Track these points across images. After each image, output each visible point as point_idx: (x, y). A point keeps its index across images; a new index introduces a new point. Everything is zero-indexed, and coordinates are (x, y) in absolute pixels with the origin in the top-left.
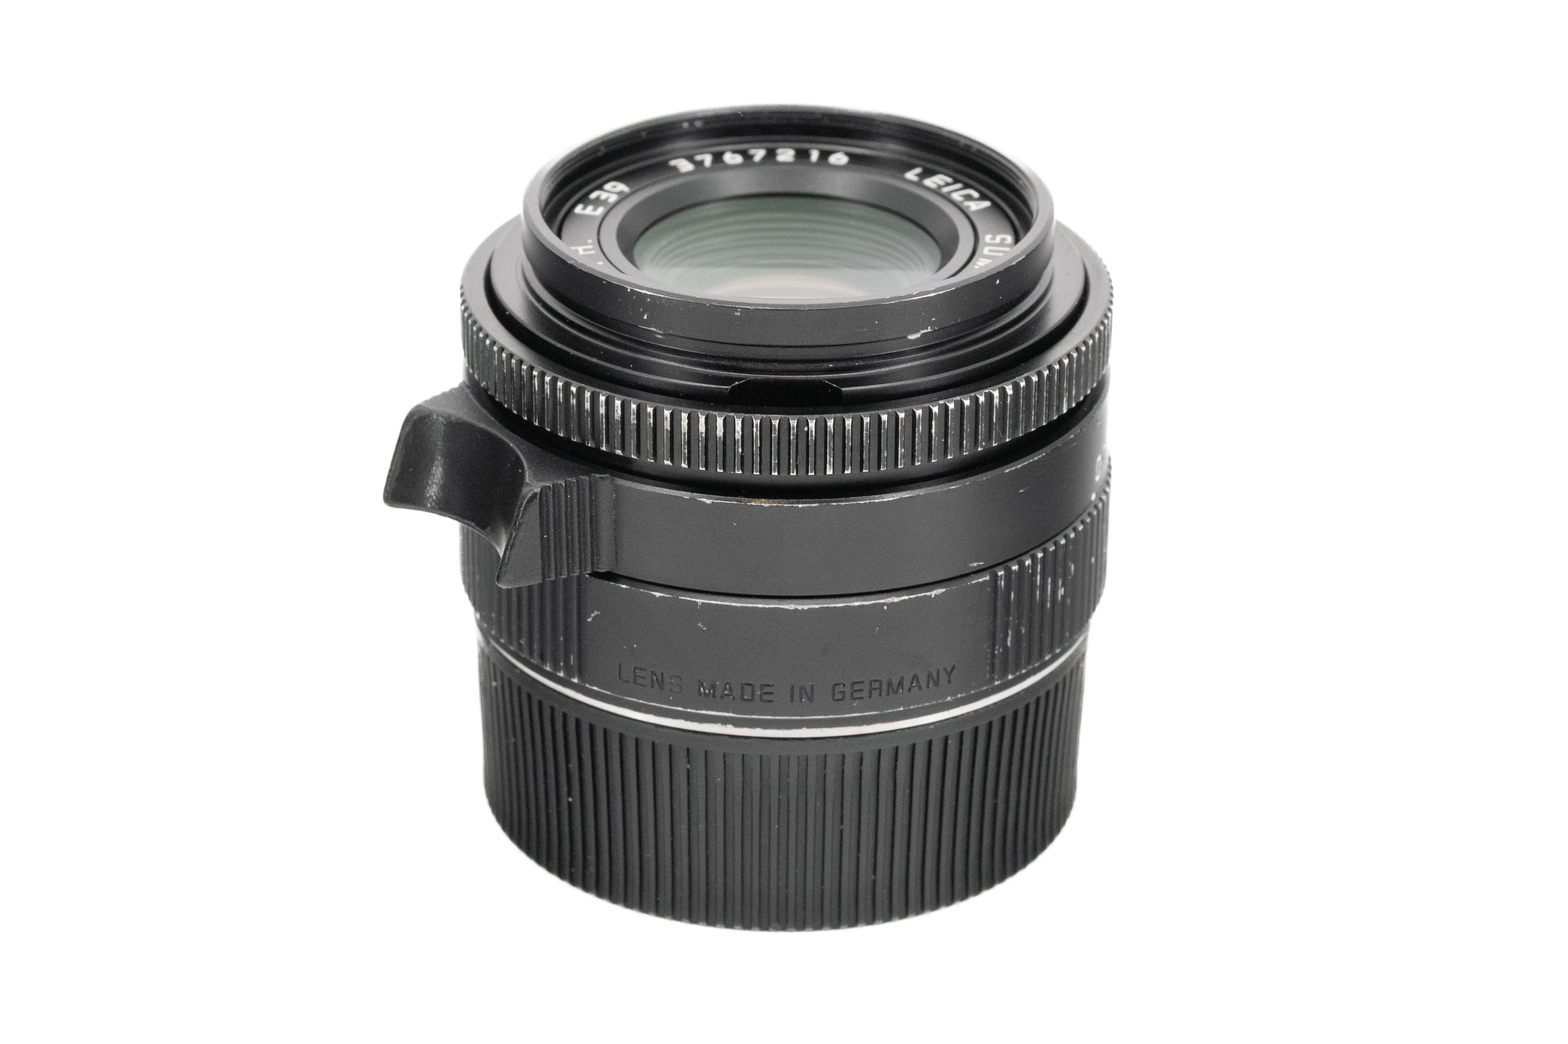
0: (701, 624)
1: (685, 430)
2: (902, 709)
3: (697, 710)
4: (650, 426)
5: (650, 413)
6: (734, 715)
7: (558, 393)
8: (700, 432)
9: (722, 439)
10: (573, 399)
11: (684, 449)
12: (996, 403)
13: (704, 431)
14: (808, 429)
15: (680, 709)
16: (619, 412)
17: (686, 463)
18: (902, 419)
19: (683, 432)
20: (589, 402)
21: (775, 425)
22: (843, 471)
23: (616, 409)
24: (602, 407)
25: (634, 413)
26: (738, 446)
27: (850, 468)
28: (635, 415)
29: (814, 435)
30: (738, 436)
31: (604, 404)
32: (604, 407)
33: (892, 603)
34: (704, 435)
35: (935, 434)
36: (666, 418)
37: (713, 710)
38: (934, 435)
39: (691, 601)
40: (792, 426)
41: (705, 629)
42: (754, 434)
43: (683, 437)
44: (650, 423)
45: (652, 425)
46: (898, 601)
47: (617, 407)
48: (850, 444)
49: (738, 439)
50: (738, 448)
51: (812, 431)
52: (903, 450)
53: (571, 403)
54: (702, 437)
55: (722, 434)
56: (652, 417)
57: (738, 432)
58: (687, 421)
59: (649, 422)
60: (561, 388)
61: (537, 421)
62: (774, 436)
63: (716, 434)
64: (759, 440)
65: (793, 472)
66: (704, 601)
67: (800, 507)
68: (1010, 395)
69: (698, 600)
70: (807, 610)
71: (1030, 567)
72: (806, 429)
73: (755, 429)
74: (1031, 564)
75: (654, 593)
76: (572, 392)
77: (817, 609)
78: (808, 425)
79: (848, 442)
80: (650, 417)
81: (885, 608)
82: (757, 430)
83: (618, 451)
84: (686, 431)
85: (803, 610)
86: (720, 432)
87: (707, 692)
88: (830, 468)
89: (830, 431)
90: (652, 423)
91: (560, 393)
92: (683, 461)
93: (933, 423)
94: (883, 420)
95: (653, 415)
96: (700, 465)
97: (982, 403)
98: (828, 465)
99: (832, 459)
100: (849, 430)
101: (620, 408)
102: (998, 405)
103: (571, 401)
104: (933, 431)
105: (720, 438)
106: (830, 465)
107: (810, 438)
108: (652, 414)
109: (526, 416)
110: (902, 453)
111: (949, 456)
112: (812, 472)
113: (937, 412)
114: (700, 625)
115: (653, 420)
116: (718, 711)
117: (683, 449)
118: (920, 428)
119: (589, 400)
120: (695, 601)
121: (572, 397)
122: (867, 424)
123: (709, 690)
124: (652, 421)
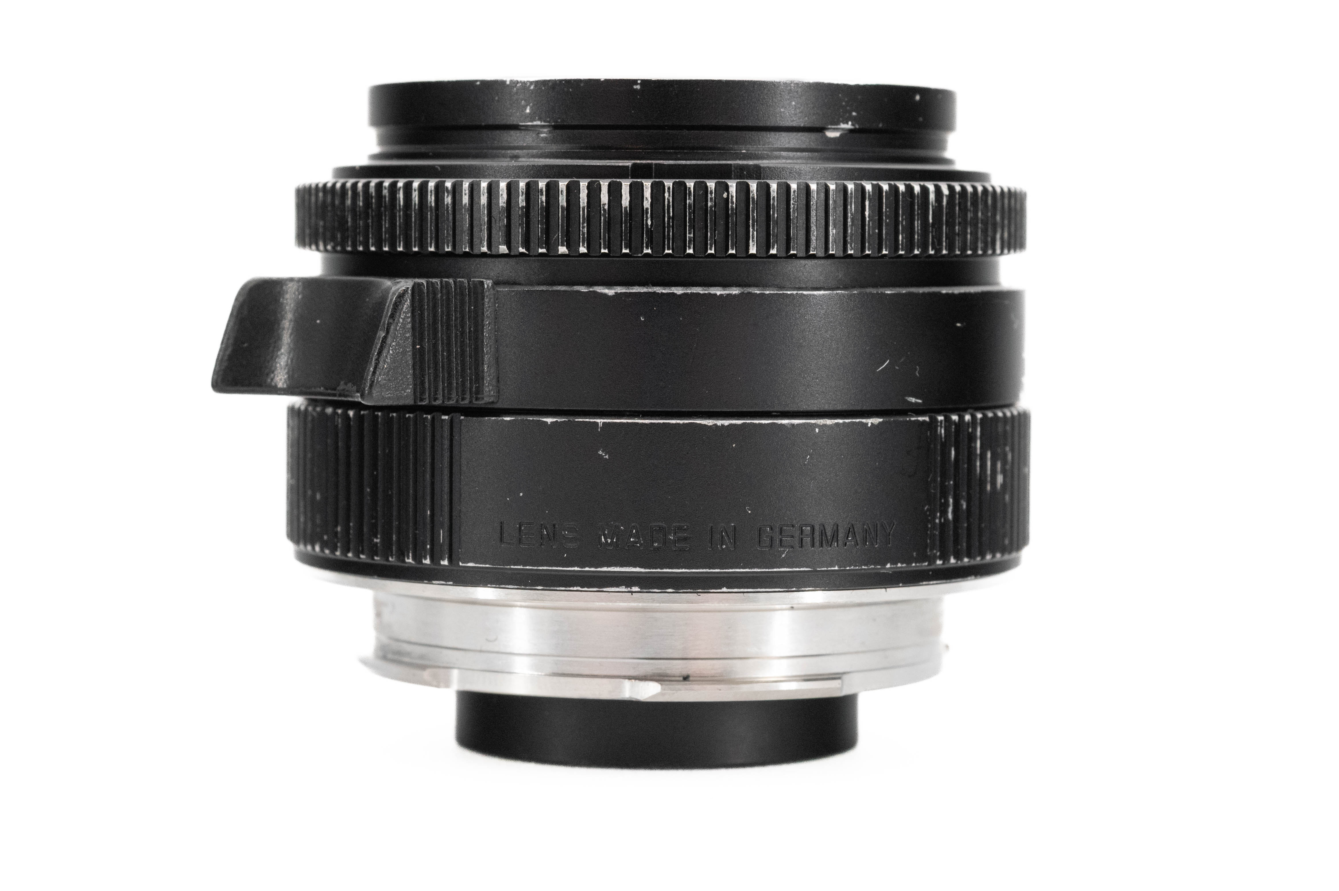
0: (602, 451)
1: (584, 203)
2: (836, 568)
3: (596, 568)
4: (542, 205)
5: (542, 190)
6: (643, 570)
7: (429, 197)
8: (602, 203)
9: (628, 209)
10: (448, 196)
11: (583, 227)
12: (932, 199)
13: (607, 202)
14: (728, 195)
15: (576, 569)
16: (505, 196)
17: (586, 245)
18: (833, 190)
19: (581, 206)
20: (467, 194)
21: (690, 188)
22: (768, 250)
23: (500, 193)
24: (483, 195)
25: (522, 193)
26: (647, 217)
27: (776, 246)
28: (524, 195)
29: (735, 202)
30: (647, 204)
31: (486, 191)
32: (486, 195)
33: (825, 425)
34: (606, 207)
35: (869, 217)
36: (562, 191)
37: (616, 566)
38: (867, 219)
39: (590, 422)
40: (709, 190)
41: (607, 457)
42: (666, 201)
43: (581, 213)
44: (542, 202)
45: (544, 204)
46: (831, 423)
47: (502, 190)
48: (776, 215)
49: (647, 209)
50: (647, 220)
51: (732, 197)
52: (834, 231)
53: (446, 203)
54: (604, 210)
55: (628, 204)
56: (544, 193)
57: (646, 198)
58: (586, 191)
59: (541, 200)
60: (433, 189)
61: (402, 245)
62: (689, 203)
63: (621, 204)
64: (671, 209)
65: (711, 249)
66: (605, 421)
67: (718, 294)
68: (946, 196)
69: (598, 421)
70: (728, 425)
71: (971, 425)
72: (725, 195)
73: (666, 195)
74: (970, 420)
75: (545, 420)
76: (447, 188)
77: (740, 425)
78: (728, 191)
79: (774, 214)
80: (542, 195)
81: (817, 430)
82: (669, 196)
83: (503, 247)
84: (586, 204)
85: (722, 425)
86: (625, 201)
87: (609, 541)
88: (754, 245)
89: (753, 198)
90: (544, 201)
91: (431, 195)
92: (581, 244)
93: (867, 203)
94: (812, 189)
95: (546, 191)
96: (602, 246)
97: (918, 193)
98: (751, 241)
99: (755, 233)
100: (774, 197)
101: (505, 191)
102: (934, 203)
103: (446, 200)
104: (867, 213)
105: (626, 208)
106: (753, 241)
107: (730, 205)
108: (544, 189)
109: (387, 246)
110: (833, 234)
111: (884, 249)
112: (733, 249)
113: (871, 190)
114: (600, 452)
115: (546, 197)
116: (622, 566)
117: (581, 229)
118: (852, 208)
119: (467, 192)
120: (595, 422)
121: (446, 194)
122: (794, 192)
123: (612, 539)
124: (544, 198)
